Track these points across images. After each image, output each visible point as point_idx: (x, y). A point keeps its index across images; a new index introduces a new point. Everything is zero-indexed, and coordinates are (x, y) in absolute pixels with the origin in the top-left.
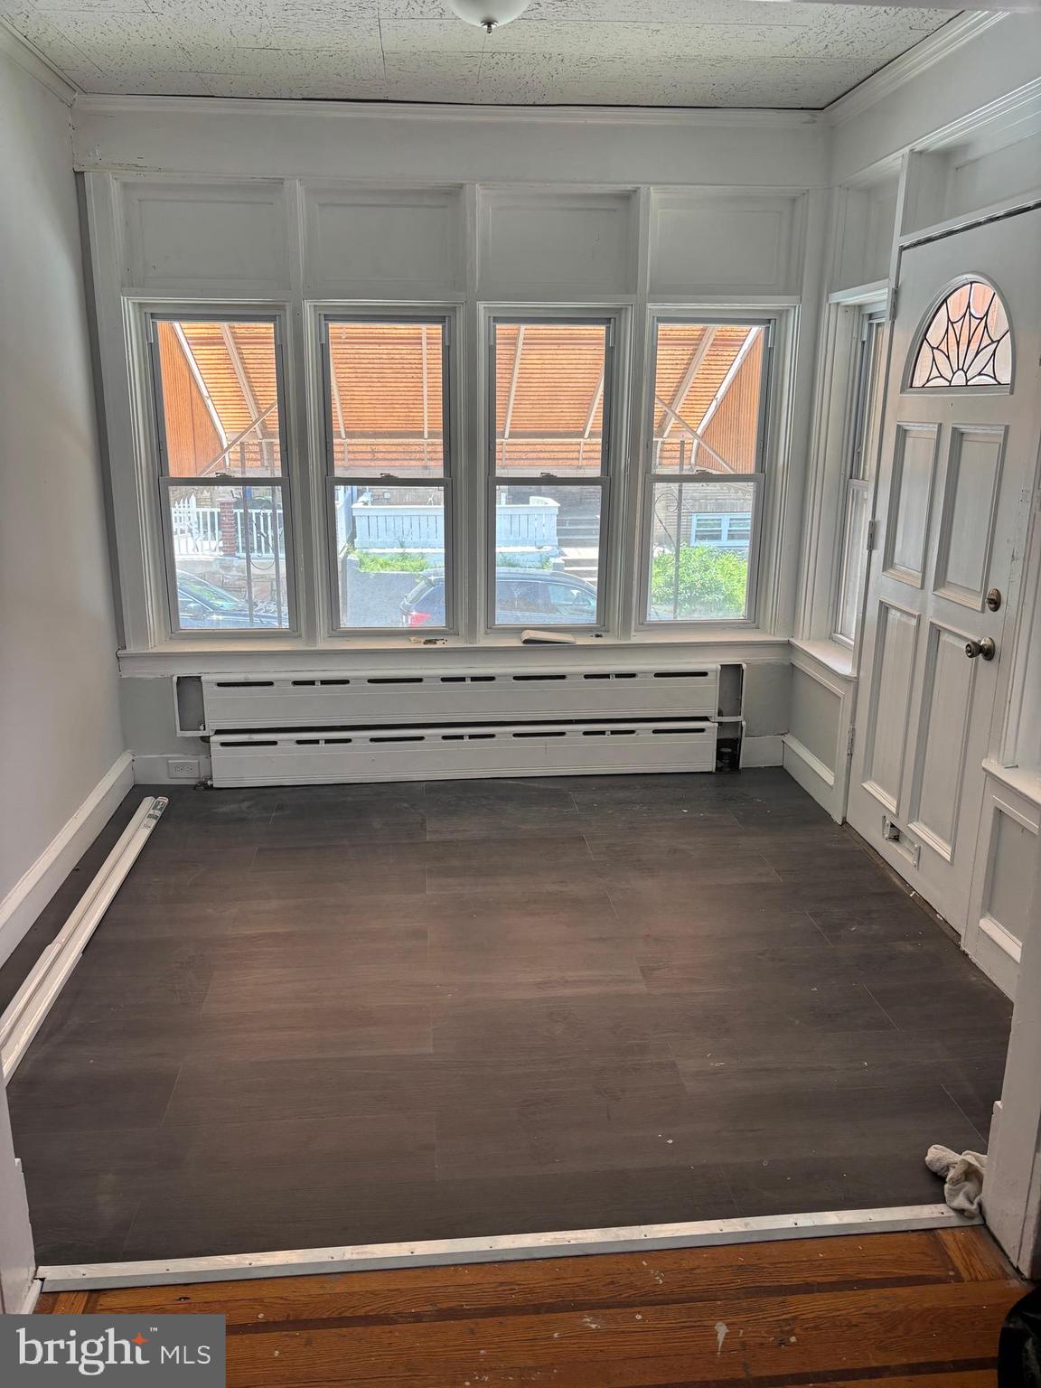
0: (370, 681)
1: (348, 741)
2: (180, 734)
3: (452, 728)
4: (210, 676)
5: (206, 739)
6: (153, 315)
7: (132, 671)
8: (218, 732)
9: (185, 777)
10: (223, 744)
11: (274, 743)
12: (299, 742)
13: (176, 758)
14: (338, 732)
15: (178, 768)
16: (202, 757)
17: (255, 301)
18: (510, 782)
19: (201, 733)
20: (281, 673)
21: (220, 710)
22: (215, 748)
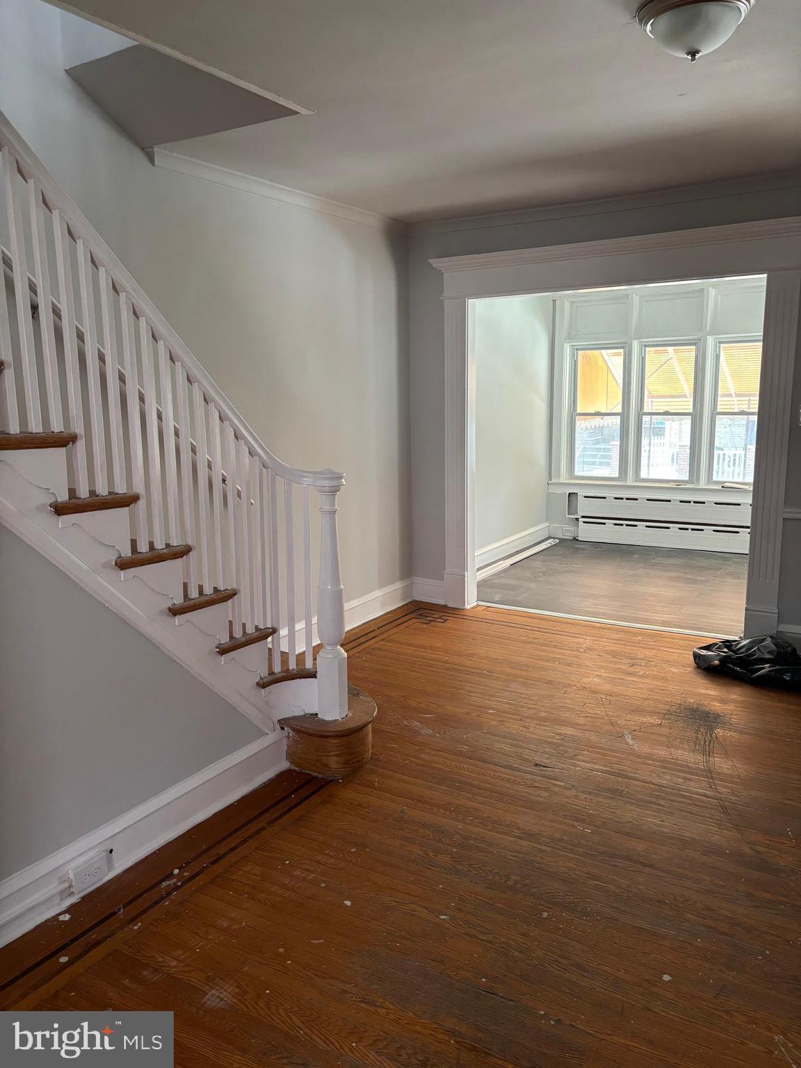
0: (647, 500)
1: (636, 526)
2: (567, 516)
3: (684, 525)
4: (582, 492)
5: (577, 519)
6: (577, 349)
7: (552, 490)
8: (583, 517)
9: (569, 536)
10: (584, 522)
11: (604, 524)
12: (615, 524)
13: (566, 527)
14: (632, 522)
15: (566, 531)
16: (576, 528)
17: (619, 341)
18: (717, 554)
19: (576, 517)
20: (610, 494)
21: (584, 507)
22: (581, 523)
